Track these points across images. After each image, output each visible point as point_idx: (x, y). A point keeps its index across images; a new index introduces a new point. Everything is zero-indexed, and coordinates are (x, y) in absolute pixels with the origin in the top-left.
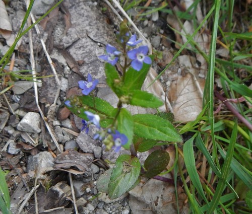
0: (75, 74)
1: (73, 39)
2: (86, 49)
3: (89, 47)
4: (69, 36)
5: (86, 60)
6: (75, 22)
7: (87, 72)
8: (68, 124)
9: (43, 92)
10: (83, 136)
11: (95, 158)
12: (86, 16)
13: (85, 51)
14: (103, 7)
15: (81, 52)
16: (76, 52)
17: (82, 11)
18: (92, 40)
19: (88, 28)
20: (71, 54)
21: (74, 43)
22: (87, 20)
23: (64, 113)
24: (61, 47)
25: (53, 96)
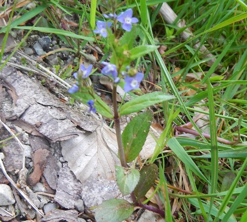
0: (35, 138)
1: (24, 108)
2: (39, 113)
3: (41, 111)
4: (19, 106)
5: (43, 120)
6: (21, 93)
7: (47, 131)
8: (41, 188)
9: (8, 162)
10: (60, 194)
11: (79, 212)
12: (30, 87)
13: (39, 115)
14: (41, 80)
15: (35, 116)
16: (31, 117)
17: (25, 84)
18: (42, 105)
19: (35, 96)
20: (26, 120)
21: (26, 110)
22: (32, 90)
23: (35, 176)
24: (14, 118)
25: (19, 163)
